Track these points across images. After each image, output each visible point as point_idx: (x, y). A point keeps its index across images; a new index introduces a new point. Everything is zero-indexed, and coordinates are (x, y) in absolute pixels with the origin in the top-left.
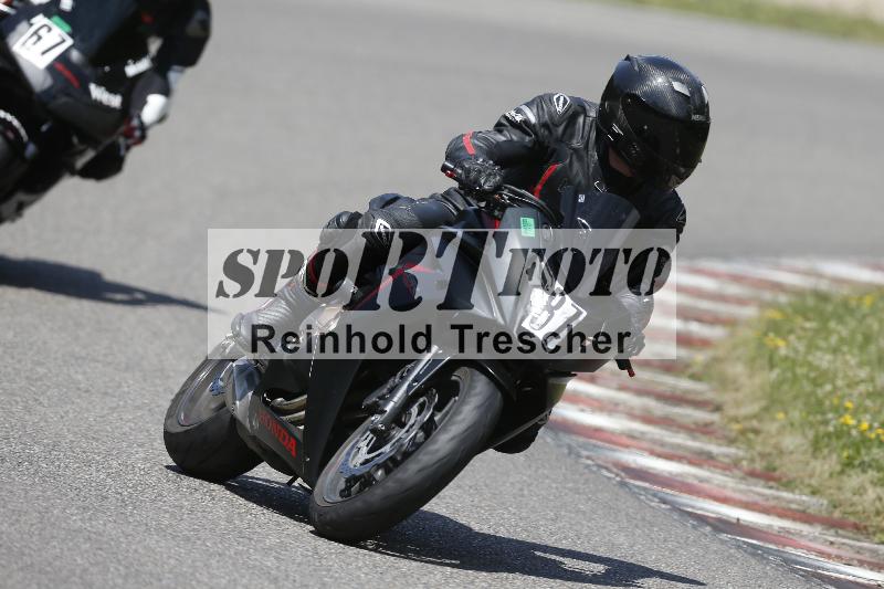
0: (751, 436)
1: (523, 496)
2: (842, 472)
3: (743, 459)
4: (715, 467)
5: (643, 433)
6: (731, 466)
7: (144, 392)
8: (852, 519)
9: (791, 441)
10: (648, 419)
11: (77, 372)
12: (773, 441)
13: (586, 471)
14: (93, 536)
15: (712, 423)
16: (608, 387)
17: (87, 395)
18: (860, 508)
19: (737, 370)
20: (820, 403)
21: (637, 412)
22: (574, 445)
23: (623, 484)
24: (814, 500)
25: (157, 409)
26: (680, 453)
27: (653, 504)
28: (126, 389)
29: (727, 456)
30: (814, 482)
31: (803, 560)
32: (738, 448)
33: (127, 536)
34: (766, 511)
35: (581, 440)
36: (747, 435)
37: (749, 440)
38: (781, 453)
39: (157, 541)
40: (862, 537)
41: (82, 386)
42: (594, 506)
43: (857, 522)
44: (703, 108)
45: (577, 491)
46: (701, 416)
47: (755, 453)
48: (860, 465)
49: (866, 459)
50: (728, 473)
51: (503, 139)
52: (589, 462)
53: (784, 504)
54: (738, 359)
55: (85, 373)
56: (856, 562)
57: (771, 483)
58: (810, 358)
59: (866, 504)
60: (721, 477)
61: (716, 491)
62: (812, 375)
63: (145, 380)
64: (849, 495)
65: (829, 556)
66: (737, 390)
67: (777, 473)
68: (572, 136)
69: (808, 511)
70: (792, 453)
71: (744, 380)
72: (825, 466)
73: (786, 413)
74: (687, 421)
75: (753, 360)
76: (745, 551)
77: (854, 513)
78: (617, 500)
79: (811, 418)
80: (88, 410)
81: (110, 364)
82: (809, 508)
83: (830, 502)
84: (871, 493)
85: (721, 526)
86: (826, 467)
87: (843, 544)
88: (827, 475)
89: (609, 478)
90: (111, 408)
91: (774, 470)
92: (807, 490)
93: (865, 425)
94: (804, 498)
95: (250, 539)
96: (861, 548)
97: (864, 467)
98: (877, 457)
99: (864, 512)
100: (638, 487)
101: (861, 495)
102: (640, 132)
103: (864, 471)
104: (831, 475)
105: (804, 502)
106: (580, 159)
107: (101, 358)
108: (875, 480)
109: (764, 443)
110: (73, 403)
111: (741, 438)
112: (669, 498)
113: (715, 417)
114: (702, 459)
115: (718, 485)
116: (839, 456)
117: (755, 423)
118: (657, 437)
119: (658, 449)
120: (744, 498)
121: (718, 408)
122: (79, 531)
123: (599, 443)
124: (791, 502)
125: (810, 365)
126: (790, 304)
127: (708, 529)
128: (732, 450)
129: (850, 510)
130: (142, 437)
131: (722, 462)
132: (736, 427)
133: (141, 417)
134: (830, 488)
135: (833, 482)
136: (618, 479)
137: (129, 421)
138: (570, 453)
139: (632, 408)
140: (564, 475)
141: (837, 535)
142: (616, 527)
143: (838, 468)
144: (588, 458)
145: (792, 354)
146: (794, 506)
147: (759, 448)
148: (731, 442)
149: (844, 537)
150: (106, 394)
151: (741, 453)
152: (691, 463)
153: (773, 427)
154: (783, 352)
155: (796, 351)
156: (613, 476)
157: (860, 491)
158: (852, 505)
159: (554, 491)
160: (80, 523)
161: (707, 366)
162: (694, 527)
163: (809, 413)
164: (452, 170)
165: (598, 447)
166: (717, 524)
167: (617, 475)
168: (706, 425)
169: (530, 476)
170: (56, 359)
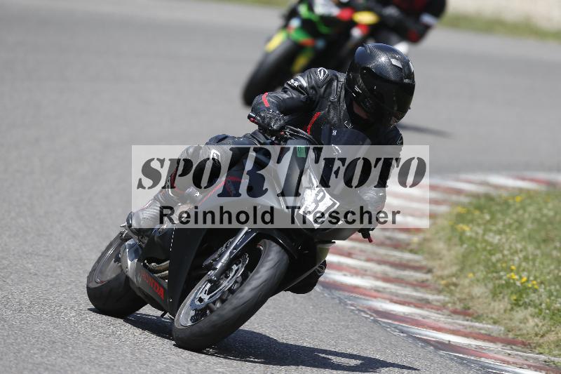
0: (453, 288)
1: (313, 331)
2: (512, 309)
3: (449, 302)
4: (432, 308)
5: (384, 288)
6: (441, 308)
7: (71, 274)
8: (520, 339)
9: (478, 290)
10: (386, 279)
11: (28, 263)
12: (466, 291)
13: (351, 314)
14: (49, 367)
15: (427, 280)
16: (360, 260)
17: (35, 277)
18: (525, 332)
19: (440, 246)
20: (494, 265)
21: (379, 275)
22: (342, 297)
23: (375, 321)
24: (496, 327)
25: (80, 284)
26: (408, 300)
27: (395, 333)
28: (59, 272)
29: (438, 301)
30: (494, 316)
31: (492, 366)
32: (445, 296)
33: (70, 366)
34: (466, 335)
35: (347, 294)
36: (449, 288)
37: (451, 290)
38: (472, 298)
39: (90, 369)
40: (527, 350)
41: (32, 271)
42: (359, 336)
43: (524, 340)
44: (411, 75)
45: (347, 327)
46: (419, 276)
47: (456, 299)
48: (523, 304)
49: (527, 300)
50: (439, 312)
51: (288, 96)
52: (353, 308)
53: (477, 331)
54: (440, 239)
55: (32, 263)
56: (526, 366)
57: (467, 318)
58: (486, 237)
59: (528, 329)
60: (436, 315)
61: (433, 324)
62: (489, 248)
63: (71, 266)
64: (517, 323)
65: (508, 363)
66: (441, 259)
67: (471, 311)
68: (330, 94)
69: (492, 335)
70: (479, 298)
71: (445, 252)
72: (500, 306)
73: (474, 273)
74: (411, 280)
75: (450, 239)
76: (456, 362)
77: (521, 335)
78: (372, 331)
79: (490, 275)
80: (37, 287)
81: (47, 256)
82: (492, 332)
83: (506, 328)
84: (531, 322)
85: (439, 346)
86: (502, 306)
87: (517, 355)
88: (502, 311)
89: (366, 318)
90: (51, 285)
91: (469, 308)
92: (491, 321)
93: (524, 279)
94: (489, 326)
95: (147, 365)
96: (527, 357)
97: (526, 305)
98: (534, 299)
99: (528, 334)
100: (384, 323)
101: (525, 323)
102: (372, 90)
103: (526, 308)
104: (505, 311)
105: (489, 328)
106: (335, 108)
107: (41, 253)
108: (533, 314)
109: (461, 293)
110: (27, 282)
111: (447, 289)
112: (405, 329)
113: (429, 276)
114: (422, 303)
115: (434, 320)
116: (509, 299)
117: (454, 280)
118: (393, 291)
119: (395, 298)
120: (452, 328)
121: (430, 271)
122: (40, 364)
123: (357, 296)
124: (480, 329)
125: (486, 241)
126: (470, 204)
127: (432, 348)
128: (441, 297)
129: (518, 333)
130: (72, 303)
131: (436, 306)
132: (443, 282)
133: (71, 289)
134: (505, 319)
135: (507, 316)
136: (372, 318)
137: (64, 292)
138: (340, 303)
139: (375, 273)
140: (339, 317)
141: (512, 349)
142: (374, 349)
143: (509, 307)
144: (352, 305)
145: (474, 235)
146: (483, 332)
147: (458, 295)
148: (440, 292)
149: (517, 350)
150: (48, 275)
151: (447, 299)
152: (416, 306)
153: (466, 282)
154: (468, 234)
155: (477, 233)
156: (368, 316)
157: (524, 321)
158: (520, 330)
159: (333, 327)
160: (40, 359)
161: (420, 244)
162: (422, 347)
163: (487, 273)
164: (254, 118)
165: (358, 298)
166: (437, 344)
167: (371, 316)
168: (423, 282)
169: (317, 319)
170: (14, 255)
